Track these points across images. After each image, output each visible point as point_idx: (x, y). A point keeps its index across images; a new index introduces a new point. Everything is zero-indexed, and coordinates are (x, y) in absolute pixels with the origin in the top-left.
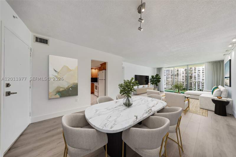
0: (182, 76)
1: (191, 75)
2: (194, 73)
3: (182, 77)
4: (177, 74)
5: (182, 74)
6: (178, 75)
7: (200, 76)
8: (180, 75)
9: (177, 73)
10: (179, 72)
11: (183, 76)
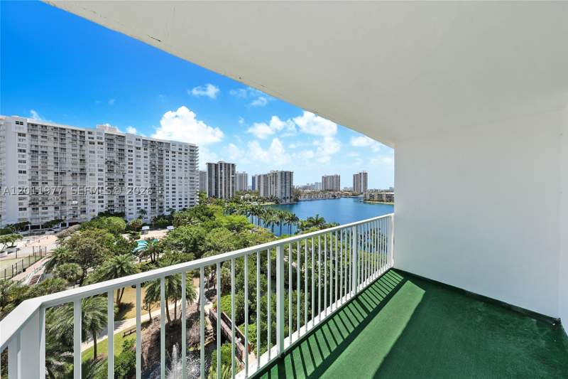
0: (97, 177)
1: (121, 177)
2: (129, 172)
3: (97, 181)
4: (78, 171)
5: (97, 173)
6: (85, 174)
7: (139, 180)
8: (91, 175)
9: (79, 166)
10: (87, 166)
11: (99, 179)
